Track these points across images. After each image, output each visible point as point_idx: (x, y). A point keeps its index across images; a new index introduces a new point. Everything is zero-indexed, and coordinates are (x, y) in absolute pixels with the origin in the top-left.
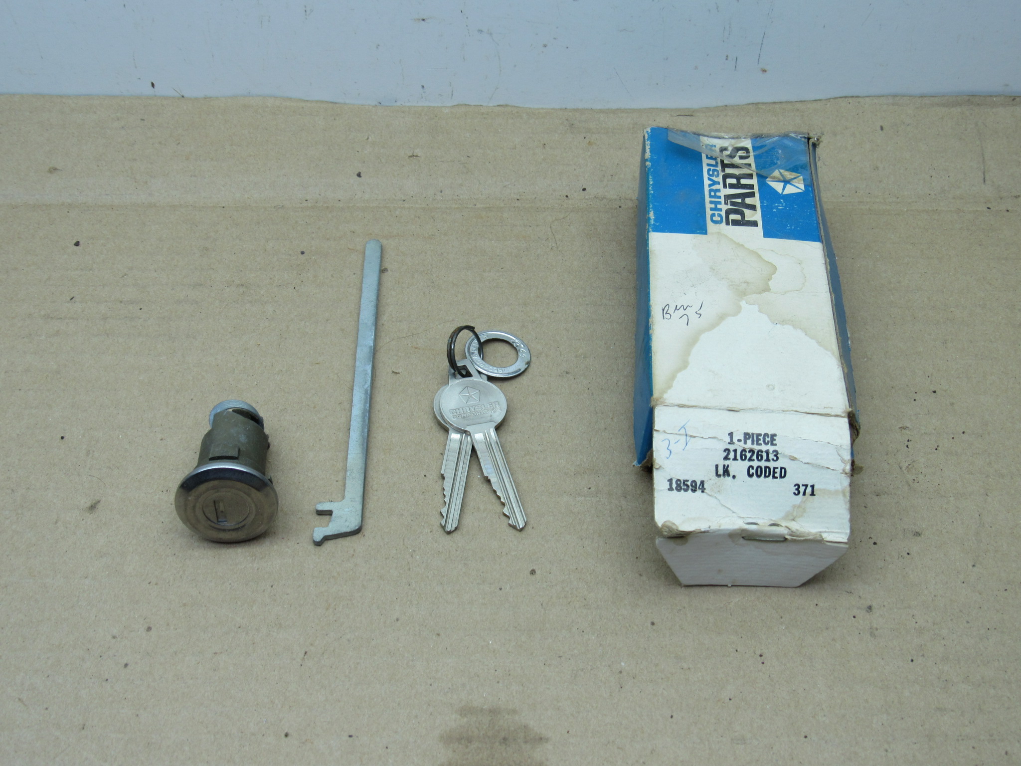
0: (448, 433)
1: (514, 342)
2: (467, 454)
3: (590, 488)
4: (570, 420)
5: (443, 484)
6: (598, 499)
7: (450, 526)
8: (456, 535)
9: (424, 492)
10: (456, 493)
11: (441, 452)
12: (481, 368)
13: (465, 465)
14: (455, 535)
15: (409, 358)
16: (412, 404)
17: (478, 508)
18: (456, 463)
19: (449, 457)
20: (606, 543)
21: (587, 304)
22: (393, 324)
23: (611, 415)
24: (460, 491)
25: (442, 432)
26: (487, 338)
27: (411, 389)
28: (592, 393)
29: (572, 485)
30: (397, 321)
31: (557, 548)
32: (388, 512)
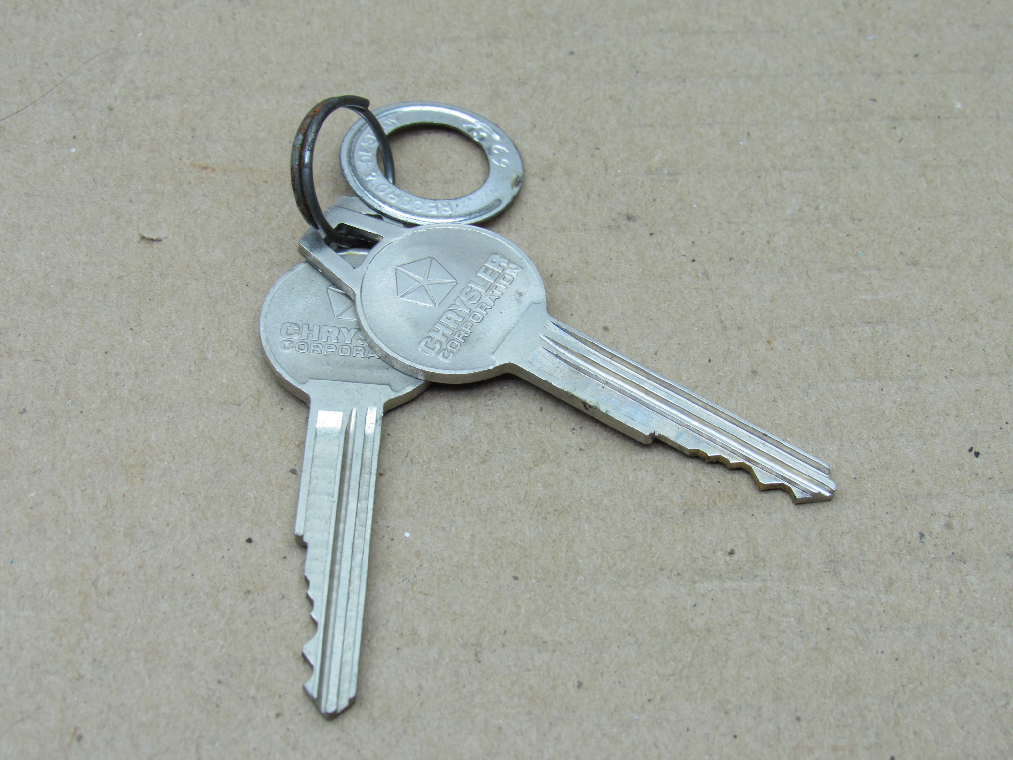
0: (308, 408)
1: (472, 130)
2: (367, 469)
3: (731, 553)
4: (652, 351)
5: (303, 563)
6: (759, 584)
7: (333, 697)
8: (354, 722)
9: (249, 592)
10: (343, 590)
11: (292, 466)
12: (391, 206)
13: (363, 503)
14: (350, 721)
15: (185, 196)
16: (201, 326)
17: (414, 633)
18: (336, 498)
19: (314, 482)
20: (798, 719)
21: (661, 31)
22: (139, 105)
23: (764, 332)
24: (356, 583)
25: (290, 407)
26: (399, 125)
27: (195, 283)
28: (705, 274)
29: (679, 547)
30: (147, 98)
31: (657, 746)
32: (146, 661)
